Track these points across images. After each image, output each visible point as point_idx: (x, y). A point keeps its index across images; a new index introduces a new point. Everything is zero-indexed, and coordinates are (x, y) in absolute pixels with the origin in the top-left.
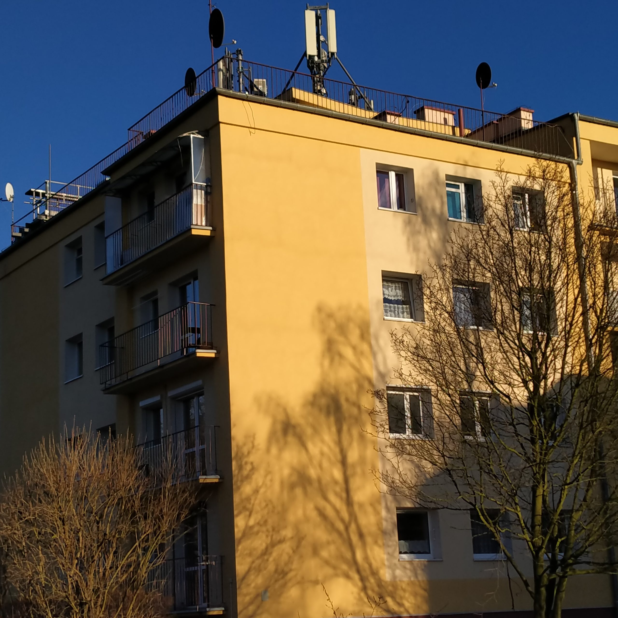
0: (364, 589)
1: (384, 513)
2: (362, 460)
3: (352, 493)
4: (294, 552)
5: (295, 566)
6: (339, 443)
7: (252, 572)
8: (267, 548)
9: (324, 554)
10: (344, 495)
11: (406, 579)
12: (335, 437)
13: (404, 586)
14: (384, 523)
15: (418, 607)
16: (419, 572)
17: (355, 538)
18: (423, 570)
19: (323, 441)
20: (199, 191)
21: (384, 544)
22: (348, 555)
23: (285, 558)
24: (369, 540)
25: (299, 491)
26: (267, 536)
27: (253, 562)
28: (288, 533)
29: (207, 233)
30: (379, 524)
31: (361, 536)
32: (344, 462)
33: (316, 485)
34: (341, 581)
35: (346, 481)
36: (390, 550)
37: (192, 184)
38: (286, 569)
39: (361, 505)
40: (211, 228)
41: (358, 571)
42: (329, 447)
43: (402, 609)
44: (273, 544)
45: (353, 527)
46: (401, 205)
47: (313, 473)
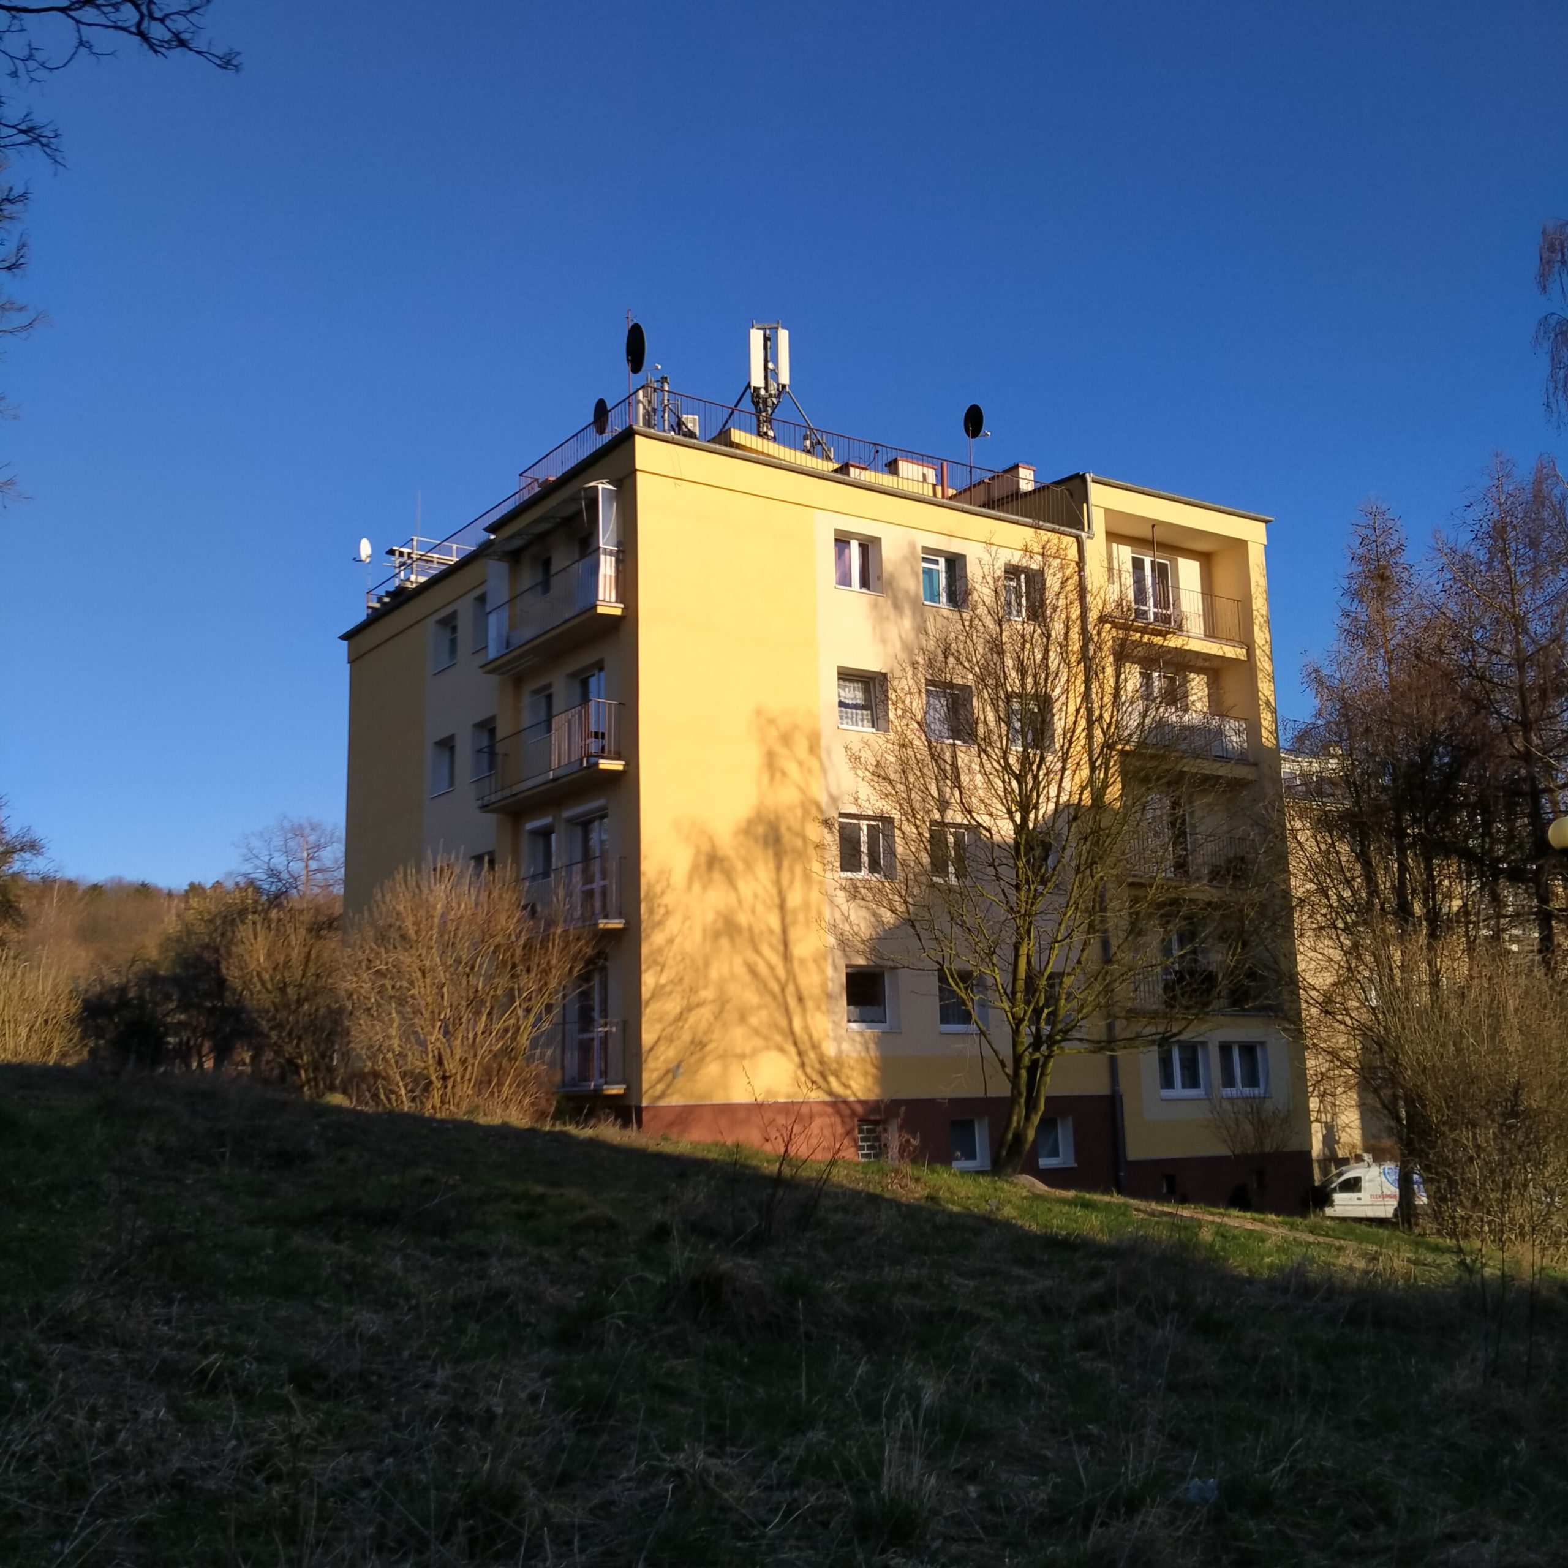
0: (803, 1065)
1: (830, 972)
2: (806, 905)
3: (791, 946)
4: (716, 1018)
5: (715, 1036)
6: (778, 883)
7: (662, 1042)
8: (681, 1013)
9: (754, 1021)
10: (781, 948)
11: (854, 1055)
12: (773, 876)
13: (852, 1062)
14: (830, 985)
15: (869, 1090)
16: (872, 1045)
17: (792, 1002)
18: (876, 1043)
19: (757, 879)
20: (608, 558)
21: (828, 1011)
22: (784, 1023)
23: (704, 1025)
24: (810, 1004)
25: (724, 942)
26: (683, 998)
27: (664, 1030)
28: (707, 994)
29: (618, 612)
30: (823, 985)
31: (800, 999)
32: (782, 906)
33: (746, 934)
34: (774, 1055)
35: (785, 931)
36: (837, 1018)
37: (599, 548)
38: (705, 1040)
39: (802, 962)
40: (622, 606)
41: (795, 1044)
42: (765, 888)
43: (848, 1092)
44: (690, 1008)
45: (791, 988)
46: (865, 583)
47: (743, 919)
